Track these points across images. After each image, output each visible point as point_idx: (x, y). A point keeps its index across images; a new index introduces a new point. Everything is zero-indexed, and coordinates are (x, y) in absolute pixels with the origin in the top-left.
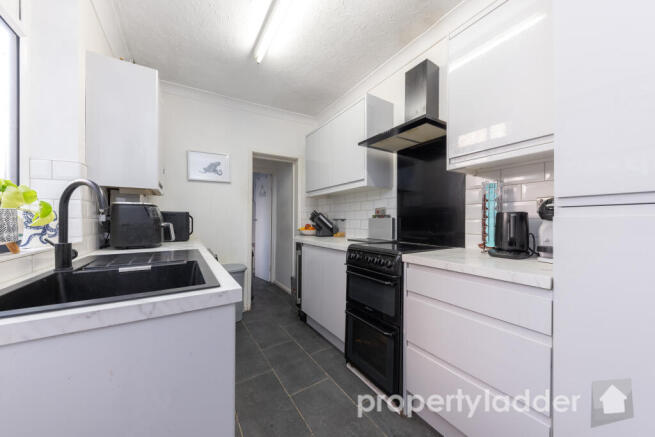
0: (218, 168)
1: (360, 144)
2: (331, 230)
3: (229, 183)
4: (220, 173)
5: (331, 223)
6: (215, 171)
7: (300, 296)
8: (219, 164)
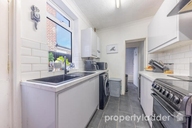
0: (114, 49)
1: (168, 16)
2: (163, 69)
3: (117, 53)
4: (114, 50)
5: (163, 66)
6: (113, 50)
7: (140, 97)
8: (114, 47)
